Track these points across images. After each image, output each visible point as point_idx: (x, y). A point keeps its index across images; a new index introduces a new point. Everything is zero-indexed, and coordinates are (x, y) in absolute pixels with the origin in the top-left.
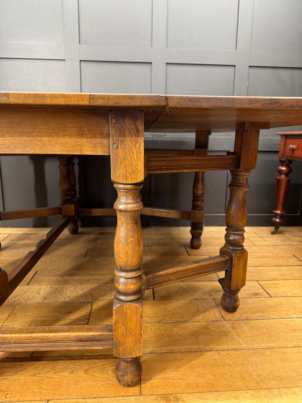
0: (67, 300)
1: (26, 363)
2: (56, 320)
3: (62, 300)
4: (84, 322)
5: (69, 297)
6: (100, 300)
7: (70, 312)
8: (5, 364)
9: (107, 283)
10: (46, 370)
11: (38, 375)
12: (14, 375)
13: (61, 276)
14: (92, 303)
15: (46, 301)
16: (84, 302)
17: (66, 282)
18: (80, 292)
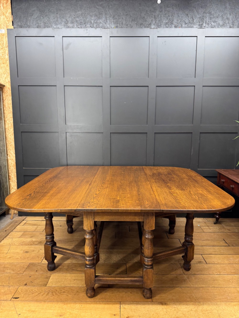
0: (115, 262)
1: (108, 289)
2: (114, 272)
3: (113, 262)
4: (125, 273)
5: (115, 261)
6: (129, 263)
7: (118, 268)
8: (100, 289)
9: (130, 254)
10: (116, 292)
11: (114, 293)
12: (105, 293)
13: (108, 249)
14: (126, 264)
15: (106, 263)
16: (123, 264)
17: (111, 253)
18: (119, 258)
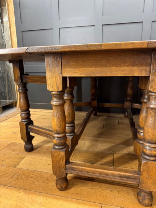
0: (100, 150)
1: (87, 182)
2: (97, 161)
3: (97, 150)
4: (111, 164)
5: (100, 149)
6: (117, 153)
7: (103, 158)
8: (77, 180)
9: (119, 144)
10: (98, 187)
11: (94, 189)
12: (82, 186)
13: (94, 137)
14: (113, 154)
15: (89, 150)
16: (109, 153)
17: (97, 141)
18: (106, 147)
